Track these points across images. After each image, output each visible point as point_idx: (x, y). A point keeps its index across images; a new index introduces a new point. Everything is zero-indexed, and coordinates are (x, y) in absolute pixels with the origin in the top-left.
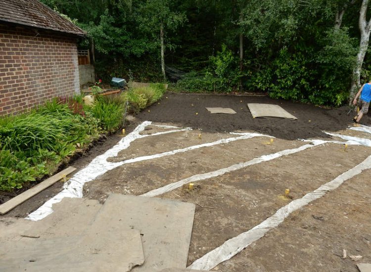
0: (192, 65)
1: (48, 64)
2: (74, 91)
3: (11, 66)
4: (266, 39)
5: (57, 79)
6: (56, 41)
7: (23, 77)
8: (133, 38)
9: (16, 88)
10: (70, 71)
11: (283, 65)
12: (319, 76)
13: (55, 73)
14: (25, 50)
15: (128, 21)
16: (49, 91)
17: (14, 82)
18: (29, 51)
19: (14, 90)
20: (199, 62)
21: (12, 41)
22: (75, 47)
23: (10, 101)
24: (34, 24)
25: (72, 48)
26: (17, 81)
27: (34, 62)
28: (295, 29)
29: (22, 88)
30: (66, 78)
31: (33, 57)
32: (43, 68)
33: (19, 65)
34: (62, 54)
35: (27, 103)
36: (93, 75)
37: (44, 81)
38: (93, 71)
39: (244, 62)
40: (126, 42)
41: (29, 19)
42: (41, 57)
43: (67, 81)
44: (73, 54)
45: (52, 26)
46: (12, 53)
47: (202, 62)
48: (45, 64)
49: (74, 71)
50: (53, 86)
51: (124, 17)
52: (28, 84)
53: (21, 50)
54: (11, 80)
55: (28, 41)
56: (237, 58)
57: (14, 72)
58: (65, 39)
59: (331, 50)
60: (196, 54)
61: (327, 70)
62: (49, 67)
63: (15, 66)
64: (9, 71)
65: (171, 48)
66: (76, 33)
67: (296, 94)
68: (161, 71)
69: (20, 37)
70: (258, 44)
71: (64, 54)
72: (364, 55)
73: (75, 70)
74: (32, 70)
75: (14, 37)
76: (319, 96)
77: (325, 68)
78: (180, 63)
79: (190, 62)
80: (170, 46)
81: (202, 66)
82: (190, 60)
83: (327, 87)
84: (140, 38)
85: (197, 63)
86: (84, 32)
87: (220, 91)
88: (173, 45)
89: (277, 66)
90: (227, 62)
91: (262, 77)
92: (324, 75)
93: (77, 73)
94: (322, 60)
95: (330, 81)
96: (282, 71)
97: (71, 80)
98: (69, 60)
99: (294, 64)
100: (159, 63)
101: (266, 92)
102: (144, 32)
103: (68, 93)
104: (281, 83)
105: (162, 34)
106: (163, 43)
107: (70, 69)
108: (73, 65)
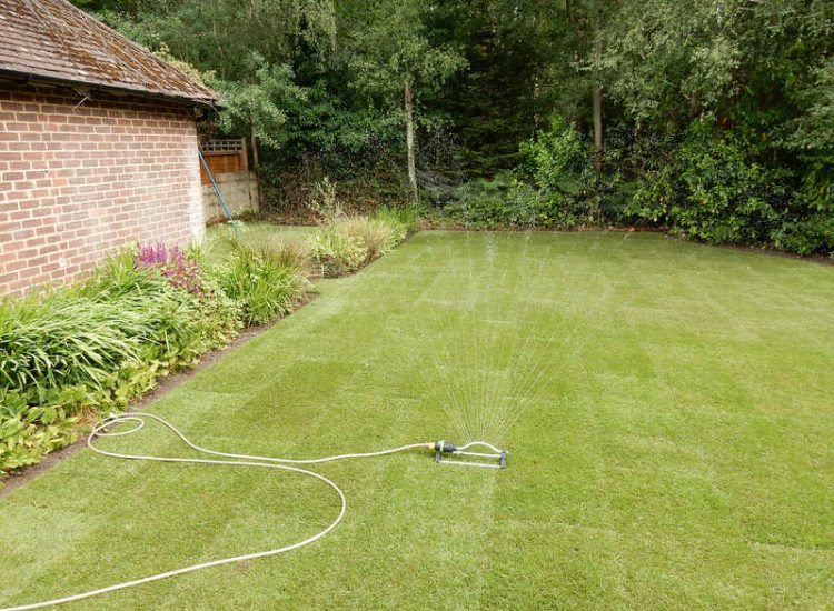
0: (478, 164)
1: (120, 170)
3: (20, 176)
4: (657, 98)
5: (144, 206)
6: (141, 116)
7: (51, 202)
8: (342, 107)
9: (34, 228)
10: (178, 187)
11: (702, 157)
13: (138, 191)
14: (57, 137)
15: (330, 70)
16: (122, 233)
17: (27, 215)
18: (68, 139)
19: (29, 234)
20: (497, 157)
21: (22, 117)
22: (191, 129)
23: (17, 260)
24: (80, 74)
25: (184, 133)
26: (36, 213)
27: (82, 167)
28: (731, 70)
29: (51, 230)
30: (168, 202)
31: (79, 155)
32: (108, 179)
33: (41, 175)
34: (158, 146)
35: (63, 264)
36: (254, 194)
37: (109, 211)
38: (254, 185)
39: (603, 153)
40: (325, 117)
41: (67, 63)
42: (101, 155)
43: (172, 209)
44: (185, 146)
45: (128, 80)
46: (25, 147)
47: (503, 157)
48: (113, 170)
49: (190, 186)
50: (133, 223)
51: (319, 62)
52: (64, 219)
53: (47, 137)
54: (19, 210)
55: (67, 115)
56: (586, 145)
57: (28, 192)
58: (165, 111)
59: (828, 116)
60: (491, 137)
61: (819, 166)
62: (121, 178)
63: (31, 175)
64: (14, 190)
65: (428, 127)
66: (191, 96)
67: (737, 228)
68: (408, 181)
69: (44, 107)
70: (640, 110)
71: (163, 146)
73: (192, 183)
74: (78, 186)
75: (28, 108)
76: (798, 233)
77: (813, 163)
79: (475, 157)
80: (427, 122)
81: (503, 165)
82: (474, 152)
83: (820, 207)
84: (358, 109)
85: (492, 159)
86: (214, 94)
87: (547, 226)
88: (435, 121)
89: (687, 161)
90: (564, 154)
91: (648, 188)
92: (811, 179)
93: (196, 190)
94: (805, 141)
95: (825, 193)
96: (699, 172)
97: (183, 206)
98: (175, 160)
99: (732, 154)
100: (403, 162)
101: (661, 225)
102: (366, 93)
103: (173, 236)
104: (697, 203)
105: (408, 96)
106: (410, 116)
107: (179, 180)
108: (185, 173)
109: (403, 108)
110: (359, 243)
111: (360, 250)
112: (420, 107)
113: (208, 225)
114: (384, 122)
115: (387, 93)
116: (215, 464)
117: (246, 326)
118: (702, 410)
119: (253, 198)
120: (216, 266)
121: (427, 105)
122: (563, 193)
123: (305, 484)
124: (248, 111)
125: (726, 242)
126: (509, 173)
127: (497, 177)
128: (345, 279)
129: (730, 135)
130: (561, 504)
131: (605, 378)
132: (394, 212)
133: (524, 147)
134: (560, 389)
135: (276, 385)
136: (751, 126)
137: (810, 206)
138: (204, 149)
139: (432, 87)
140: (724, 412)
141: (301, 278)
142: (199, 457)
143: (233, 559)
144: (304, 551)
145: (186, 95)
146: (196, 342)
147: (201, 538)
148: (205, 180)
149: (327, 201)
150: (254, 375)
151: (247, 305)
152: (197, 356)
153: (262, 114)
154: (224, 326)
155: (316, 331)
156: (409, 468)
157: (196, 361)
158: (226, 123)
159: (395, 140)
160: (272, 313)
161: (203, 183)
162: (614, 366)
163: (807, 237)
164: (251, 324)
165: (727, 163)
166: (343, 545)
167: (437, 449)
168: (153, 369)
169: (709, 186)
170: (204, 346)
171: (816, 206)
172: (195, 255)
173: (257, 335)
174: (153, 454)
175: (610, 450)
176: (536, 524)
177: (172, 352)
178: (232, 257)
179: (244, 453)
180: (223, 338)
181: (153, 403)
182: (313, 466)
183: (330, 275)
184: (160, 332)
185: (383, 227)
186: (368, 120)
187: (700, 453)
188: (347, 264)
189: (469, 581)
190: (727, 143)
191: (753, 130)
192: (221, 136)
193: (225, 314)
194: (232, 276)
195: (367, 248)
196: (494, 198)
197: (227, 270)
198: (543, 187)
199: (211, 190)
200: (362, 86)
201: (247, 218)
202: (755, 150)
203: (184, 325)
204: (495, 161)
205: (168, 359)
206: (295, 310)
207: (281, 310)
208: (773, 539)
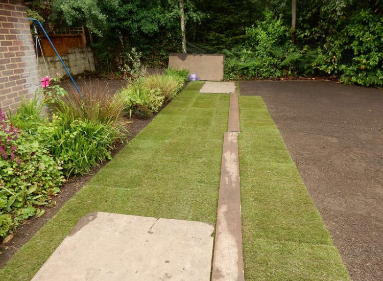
0: (223, 43)
2: (26, 92)
8: (141, 7)
11: (364, 34)
20: (234, 38)
38: (91, 55)
40: (131, 12)
44: (16, 20)
47: (237, 37)
49: (24, 54)
56: (287, 28)
60: (229, 26)
65: (194, 18)
73: (25, 51)
78: (207, 40)
79: (221, 38)
81: (237, 42)
82: (221, 35)
84: (151, 8)
85: (231, 39)
87: (264, 77)
96: (361, 43)
98: (6, 31)
100: (179, 40)
106: (183, 11)
107: (11, 49)
108: (17, 43)
109: (179, 6)
110: (158, 93)
111: (159, 98)
114: (168, 15)
119: (91, 63)
126: (240, 46)
133: (250, 31)
149: (135, 65)
188: (151, 109)
195: (164, 97)
204: (232, 40)
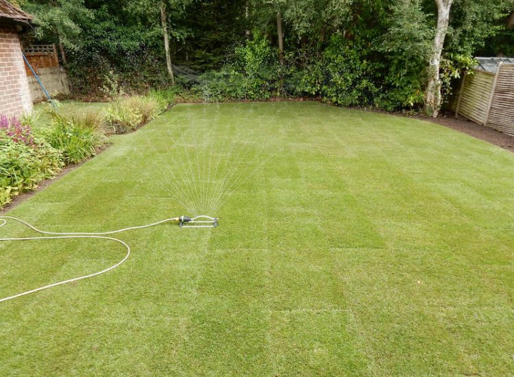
0: (211, 61)
2: (21, 108)
4: (310, 21)
8: (120, 23)
10: (10, 78)
11: (337, 56)
12: (385, 71)
22: (15, 39)
25: (10, 42)
28: (348, 6)
30: (5, 88)
36: (65, 82)
38: (64, 76)
39: (284, 54)
40: (109, 30)
43: (8, 92)
44: (12, 51)
49: (19, 77)
56: (274, 49)
59: (399, 33)
60: (217, 44)
61: (396, 62)
65: (178, 38)
66: (13, 17)
67: (357, 97)
68: (168, 73)
70: (301, 28)
72: (443, 39)
73: (20, 75)
76: (387, 99)
77: (393, 60)
78: (195, 59)
79: (208, 56)
80: (177, 34)
82: (208, 54)
83: (397, 85)
84: (131, 25)
85: (218, 58)
86: (29, 16)
87: (253, 99)
88: (182, 34)
89: (330, 59)
90: (261, 55)
91: (310, 75)
92: (392, 69)
93: (23, 80)
94: (387, 47)
95: (400, 77)
96: (336, 65)
97: (15, 91)
98: (6, 60)
99: (352, 54)
100: (163, 60)
101: (318, 97)
102: (136, 14)
103: (11, 110)
104: (334, 83)
105: (164, 17)
106: (165, 30)
107: (10, 74)
108: (14, 69)
109: (161, 25)
110: (136, 112)
111: (137, 116)
112: (171, 24)
113: (34, 103)
114: (149, 34)
115: (149, 15)
116: (53, 239)
117: (67, 165)
118: (321, 192)
119: (64, 84)
120: (43, 129)
121: (175, 23)
122: (262, 79)
123: (106, 244)
124: (55, 25)
125: (351, 106)
126: (229, 66)
127: (222, 69)
128: (130, 135)
129: (351, 43)
130: (243, 241)
131: (275, 180)
132: (159, 92)
133: (237, 51)
134: (250, 187)
135: (87, 196)
136: (362, 38)
137: (393, 84)
138: (26, 51)
139: (179, 11)
140: (331, 193)
141: (100, 135)
142: (44, 236)
143: (68, 281)
144: (107, 274)
145: (8, 16)
146: (34, 175)
147: (49, 274)
148: (29, 73)
149: (113, 86)
150: (74, 192)
151: (65, 152)
152: (36, 184)
153: (64, 28)
154: (51, 165)
155: (111, 165)
156: (165, 231)
157: (35, 186)
158: (39, 33)
159: (157, 46)
160: (83, 156)
161: (28, 76)
162: (280, 174)
163: (392, 101)
164: (69, 163)
165: (350, 60)
166: (129, 269)
167: (180, 220)
168: (8, 191)
169: (341, 73)
170: (40, 177)
171: (395, 84)
172: (28, 122)
173: (73, 170)
174: (14, 237)
175: (271, 214)
176: (230, 250)
177: (20, 181)
178: (53, 122)
179: (71, 231)
180: (52, 172)
181: (11, 211)
182: (111, 235)
183: (119, 132)
184: (10, 169)
185: (151, 102)
186: (138, 32)
187: (315, 212)
188: (130, 125)
189: (194, 277)
190: (350, 48)
191: (364, 40)
192: (37, 42)
193: (52, 157)
194: (54, 135)
195: (141, 115)
196: (222, 82)
197: (50, 131)
198: (251, 75)
199: (34, 80)
200: (132, 10)
201: (61, 98)
202: (365, 52)
203: (25, 165)
204: (220, 59)
205: (17, 186)
206: (97, 154)
207: (88, 154)
208: (340, 245)
